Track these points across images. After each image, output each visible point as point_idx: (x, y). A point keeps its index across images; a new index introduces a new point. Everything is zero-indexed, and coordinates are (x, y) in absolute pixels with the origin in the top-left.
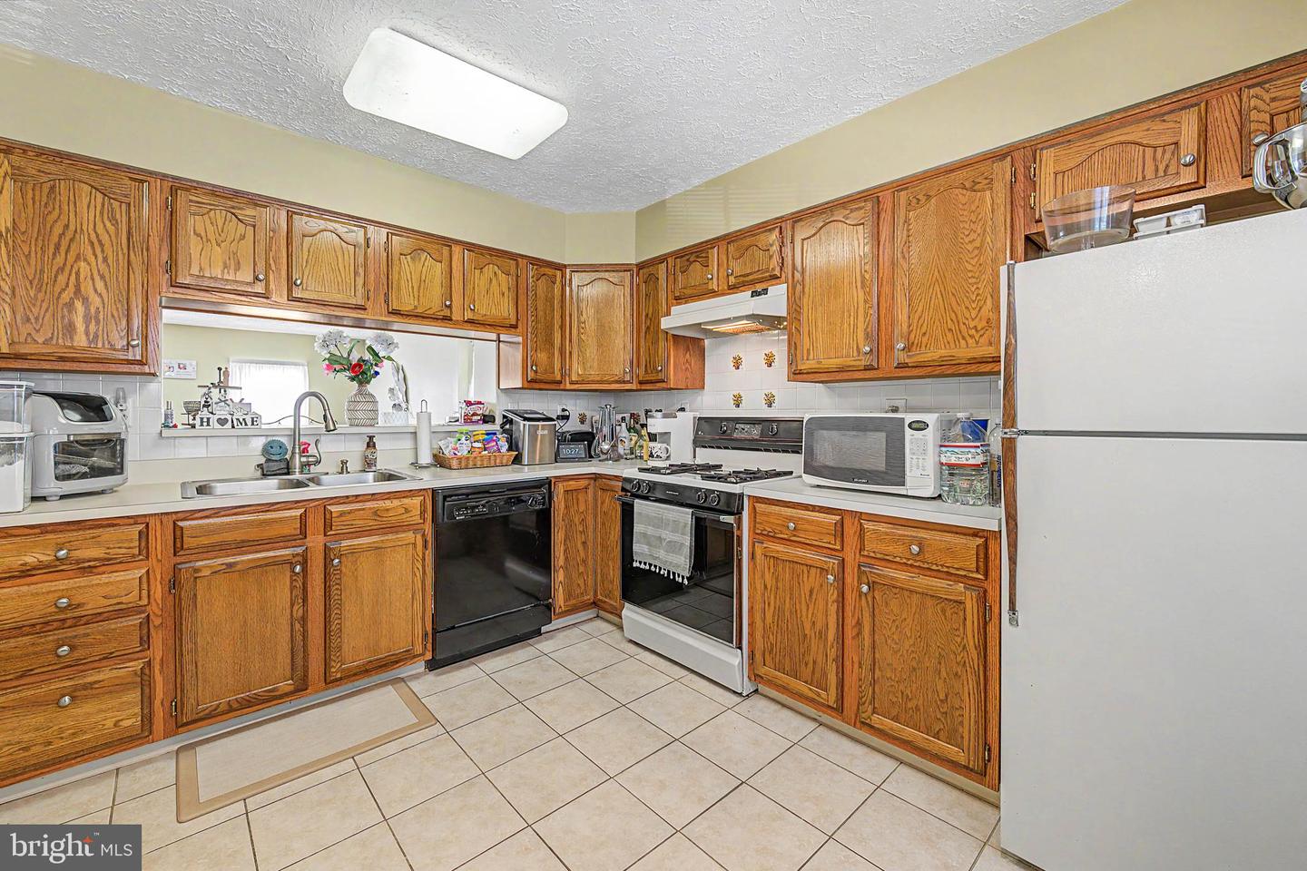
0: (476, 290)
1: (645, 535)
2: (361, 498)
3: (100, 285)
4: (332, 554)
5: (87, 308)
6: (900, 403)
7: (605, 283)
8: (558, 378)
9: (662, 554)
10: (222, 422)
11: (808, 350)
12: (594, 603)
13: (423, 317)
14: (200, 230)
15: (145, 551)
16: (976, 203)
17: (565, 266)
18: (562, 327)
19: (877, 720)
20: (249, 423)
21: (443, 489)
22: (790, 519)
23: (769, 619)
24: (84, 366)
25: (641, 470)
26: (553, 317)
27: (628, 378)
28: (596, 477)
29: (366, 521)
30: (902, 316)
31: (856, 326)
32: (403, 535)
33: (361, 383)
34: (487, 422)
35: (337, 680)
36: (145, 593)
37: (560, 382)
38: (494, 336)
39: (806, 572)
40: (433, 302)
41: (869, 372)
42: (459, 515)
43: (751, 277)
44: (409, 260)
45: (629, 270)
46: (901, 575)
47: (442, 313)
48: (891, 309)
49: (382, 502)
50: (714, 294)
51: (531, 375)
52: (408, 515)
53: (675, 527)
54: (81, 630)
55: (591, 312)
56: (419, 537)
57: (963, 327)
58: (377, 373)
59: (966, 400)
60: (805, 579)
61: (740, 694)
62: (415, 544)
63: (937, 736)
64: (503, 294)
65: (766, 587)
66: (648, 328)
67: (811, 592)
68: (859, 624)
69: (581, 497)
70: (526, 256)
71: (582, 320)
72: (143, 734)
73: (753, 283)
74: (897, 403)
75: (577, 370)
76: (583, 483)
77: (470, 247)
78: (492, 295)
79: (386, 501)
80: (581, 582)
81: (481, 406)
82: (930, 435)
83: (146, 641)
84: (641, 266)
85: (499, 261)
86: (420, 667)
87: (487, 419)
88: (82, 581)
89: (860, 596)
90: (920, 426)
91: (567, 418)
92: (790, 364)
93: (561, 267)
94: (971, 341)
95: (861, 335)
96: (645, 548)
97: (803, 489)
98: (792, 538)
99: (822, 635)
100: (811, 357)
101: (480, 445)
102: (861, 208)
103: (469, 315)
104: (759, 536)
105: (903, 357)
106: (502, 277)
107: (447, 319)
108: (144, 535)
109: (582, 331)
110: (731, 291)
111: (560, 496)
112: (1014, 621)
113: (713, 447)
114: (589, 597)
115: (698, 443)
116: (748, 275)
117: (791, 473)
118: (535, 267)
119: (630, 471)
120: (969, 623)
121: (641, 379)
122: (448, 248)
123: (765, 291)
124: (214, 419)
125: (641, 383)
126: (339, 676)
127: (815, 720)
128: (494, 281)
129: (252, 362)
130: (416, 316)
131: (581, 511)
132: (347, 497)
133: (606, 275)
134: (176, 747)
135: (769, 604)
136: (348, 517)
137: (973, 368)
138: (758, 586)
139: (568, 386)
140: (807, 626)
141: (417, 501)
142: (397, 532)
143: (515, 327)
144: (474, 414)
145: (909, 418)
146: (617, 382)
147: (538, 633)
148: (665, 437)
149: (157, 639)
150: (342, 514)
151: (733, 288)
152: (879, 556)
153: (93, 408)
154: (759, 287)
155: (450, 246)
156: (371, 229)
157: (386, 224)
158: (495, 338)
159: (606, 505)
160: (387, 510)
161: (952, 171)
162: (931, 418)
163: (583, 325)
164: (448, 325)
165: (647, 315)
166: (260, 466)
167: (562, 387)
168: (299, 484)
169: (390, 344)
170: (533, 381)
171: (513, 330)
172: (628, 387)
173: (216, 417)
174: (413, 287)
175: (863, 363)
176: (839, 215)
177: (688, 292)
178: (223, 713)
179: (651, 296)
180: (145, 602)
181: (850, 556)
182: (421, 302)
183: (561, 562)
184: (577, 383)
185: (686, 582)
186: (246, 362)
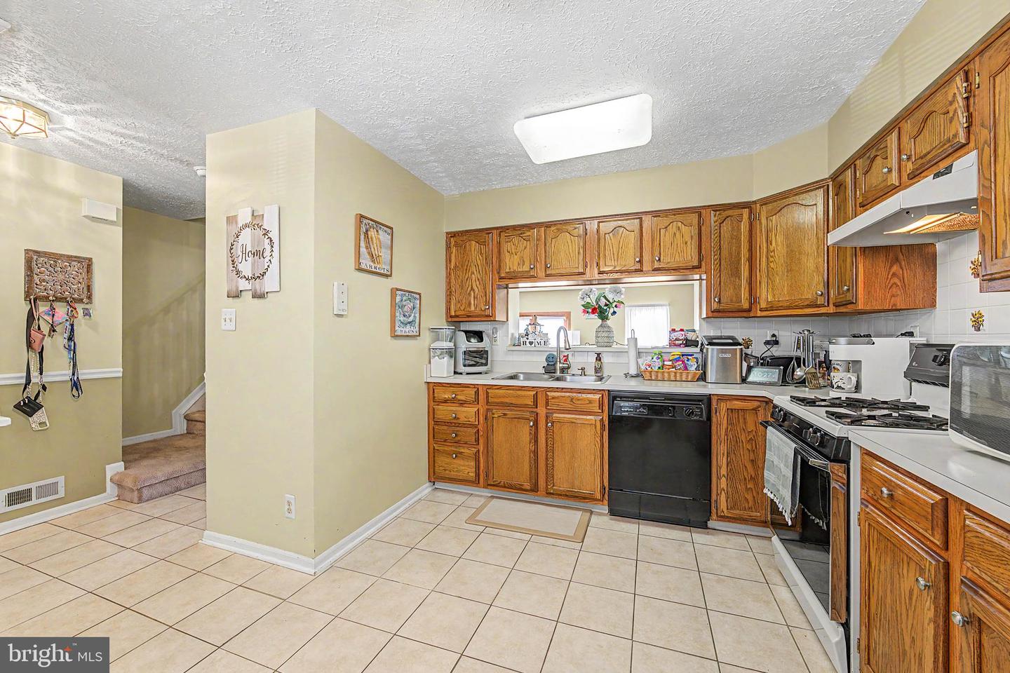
0: (662, 245)
2: (564, 390)
3: (478, 283)
4: (548, 420)
5: (474, 293)
7: (795, 207)
8: (747, 305)
9: (780, 486)
10: (531, 343)
14: (509, 249)
15: (477, 400)
17: (751, 203)
18: (751, 260)
20: (543, 343)
24: (477, 319)
25: (793, 398)
26: (739, 253)
27: (820, 301)
28: (766, 400)
29: (566, 405)
32: (588, 418)
33: (603, 320)
34: (686, 346)
35: (551, 494)
36: (477, 419)
37: (750, 310)
39: (906, 563)
40: (627, 261)
43: (932, 156)
44: (611, 236)
45: (822, 187)
47: (634, 267)
50: (897, 189)
51: (715, 306)
52: (590, 405)
53: (786, 460)
54: (462, 429)
55: (780, 238)
56: (598, 421)
58: (615, 313)
60: (905, 572)
62: (595, 425)
64: (686, 243)
67: (911, 593)
69: (749, 417)
70: (709, 206)
71: (772, 249)
72: (475, 482)
73: (932, 164)
75: (765, 295)
76: (752, 405)
77: (656, 214)
78: (675, 246)
80: (749, 497)
81: (682, 332)
83: (477, 441)
84: (834, 178)
85: (682, 217)
86: (605, 509)
88: (459, 408)
91: (776, 343)
93: (748, 205)
101: (670, 363)
103: (655, 265)
106: (684, 228)
107: (639, 270)
108: (477, 393)
109: (771, 259)
110: (912, 181)
111: (722, 413)
113: (927, 383)
115: (913, 375)
116: (927, 154)
118: (718, 213)
119: (781, 398)
121: (834, 301)
122: (639, 220)
123: (948, 170)
124: (528, 341)
125: (836, 305)
126: (552, 492)
128: (677, 235)
129: (636, 306)
130: (616, 273)
131: (749, 429)
132: (558, 388)
133: (795, 199)
134: (490, 495)
136: (557, 400)
139: (759, 313)
140: (908, 639)
141: (598, 396)
142: (584, 415)
143: (699, 267)
144: (676, 340)
146: (808, 306)
147: (704, 525)
148: (854, 365)
149: (481, 441)
151: (915, 176)
153: (479, 335)
154: (943, 165)
155: (641, 218)
156: (588, 223)
157: (596, 217)
158: (698, 278)
160: (579, 400)
163: (772, 254)
166: (544, 367)
167: (752, 315)
168: (558, 379)
169: (618, 292)
170: (719, 310)
171: (697, 270)
172: (823, 310)
173: (529, 341)
174: (613, 254)
177: (870, 195)
178: (501, 487)
179: (842, 208)
180: (477, 423)
182: (619, 263)
183: (724, 471)
184: (769, 309)
186: (633, 306)
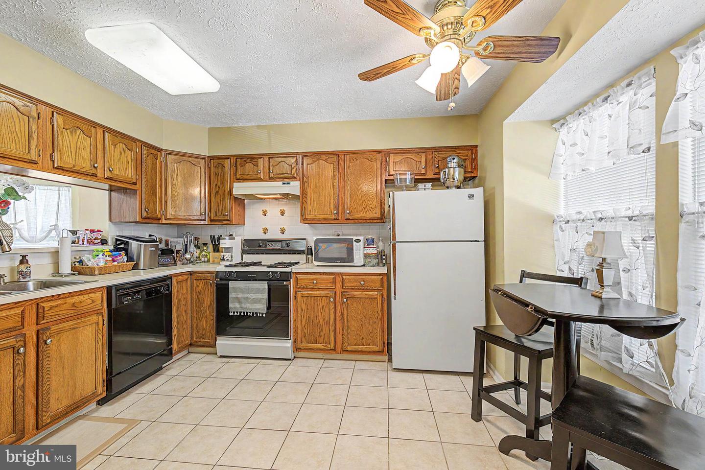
0: (112, 159)
1: (237, 298)
2: (61, 296)
4: (44, 336)
6: (340, 233)
7: (189, 164)
8: (159, 216)
9: (248, 306)
11: (310, 211)
12: (191, 344)
13: (78, 173)
16: (371, 166)
17: (162, 150)
18: (161, 186)
19: (349, 348)
21: (115, 286)
22: (313, 280)
23: (303, 323)
25: (226, 266)
26: (156, 180)
27: (203, 218)
28: (191, 273)
29: (68, 311)
30: (348, 201)
31: (330, 203)
32: (91, 318)
34: (103, 244)
35: (47, 424)
37: (160, 219)
38: (107, 187)
39: (320, 300)
40: (85, 164)
41: (336, 220)
42: (126, 301)
43: (282, 176)
44: (69, 132)
45: (204, 159)
46: (357, 293)
47: (91, 172)
48: (344, 197)
49: (76, 298)
50: (260, 180)
51: (144, 214)
52: (94, 304)
53: (258, 291)
55: (180, 178)
56: (100, 318)
57: (368, 207)
59: (373, 232)
60: (320, 303)
61: (290, 360)
62: (97, 323)
63: (369, 345)
64: (128, 163)
65: (302, 310)
66: (217, 192)
67: (323, 307)
68: (342, 314)
69: (184, 284)
70: (141, 141)
71: (174, 183)
73: (283, 178)
74: (339, 233)
75: (171, 212)
76: (185, 277)
77: (109, 130)
78: (121, 163)
79: (79, 297)
80: (184, 333)
81: (101, 233)
82: (362, 243)
84: (212, 158)
85: (127, 142)
86: (93, 405)
87: (103, 242)
89: (342, 304)
90: (358, 241)
92: (302, 216)
93: (160, 150)
94: (370, 212)
95: (332, 206)
96: (237, 305)
97: (315, 267)
98: (315, 287)
99: (328, 323)
100: (312, 213)
101: (110, 258)
102: (332, 157)
103: (108, 174)
104: (298, 288)
105: (348, 216)
106: (128, 152)
107: (95, 175)
109: (174, 189)
110: (270, 180)
111: (175, 285)
112: (395, 298)
113: (254, 254)
114: (188, 342)
115: (244, 252)
116: (280, 174)
117: (299, 262)
118: (146, 148)
119: (221, 268)
120: (379, 304)
121: (212, 219)
122: (95, 129)
123: (289, 183)
125: (211, 221)
126: (48, 421)
127: (322, 359)
128: (123, 153)
130: (73, 172)
131: (184, 292)
132: (53, 296)
133: (190, 159)
135: (304, 316)
136: (56, 309)
137: (371, 221)
138: (299, 310)
139: (164, 221)
140: (321, 321)
141: (99, 294)
142: (85, 317)
143: (135, 184)
144: (95, 239)
145: (355, 238)
146: (196, 220)
147: (161, 368)
148: (228, 249)
150: (51, 308)
151: (272, 179)
152: (349, 288)
154: (286, 181)
155: (95, 127)
156: (41, 106)
157: (51, 105)
158: (107, 189)
159: (200, 288)
160: (81, 302)
161: (364, 152)
162: (361, 238)
163: (175, 186)
164: (94, 180)
165: (216, 185)
167: (160, 222)
170: (146, 218)
171: (134, 186)
172: (203, 222)
174: (71, 152)
175: (334, 217)
176: (324, 157)
177: (246, 177)
179: (220, 174)
181: (338, 290)
182: (77, 163)
184: (170, 219)
185: (264, 315)
